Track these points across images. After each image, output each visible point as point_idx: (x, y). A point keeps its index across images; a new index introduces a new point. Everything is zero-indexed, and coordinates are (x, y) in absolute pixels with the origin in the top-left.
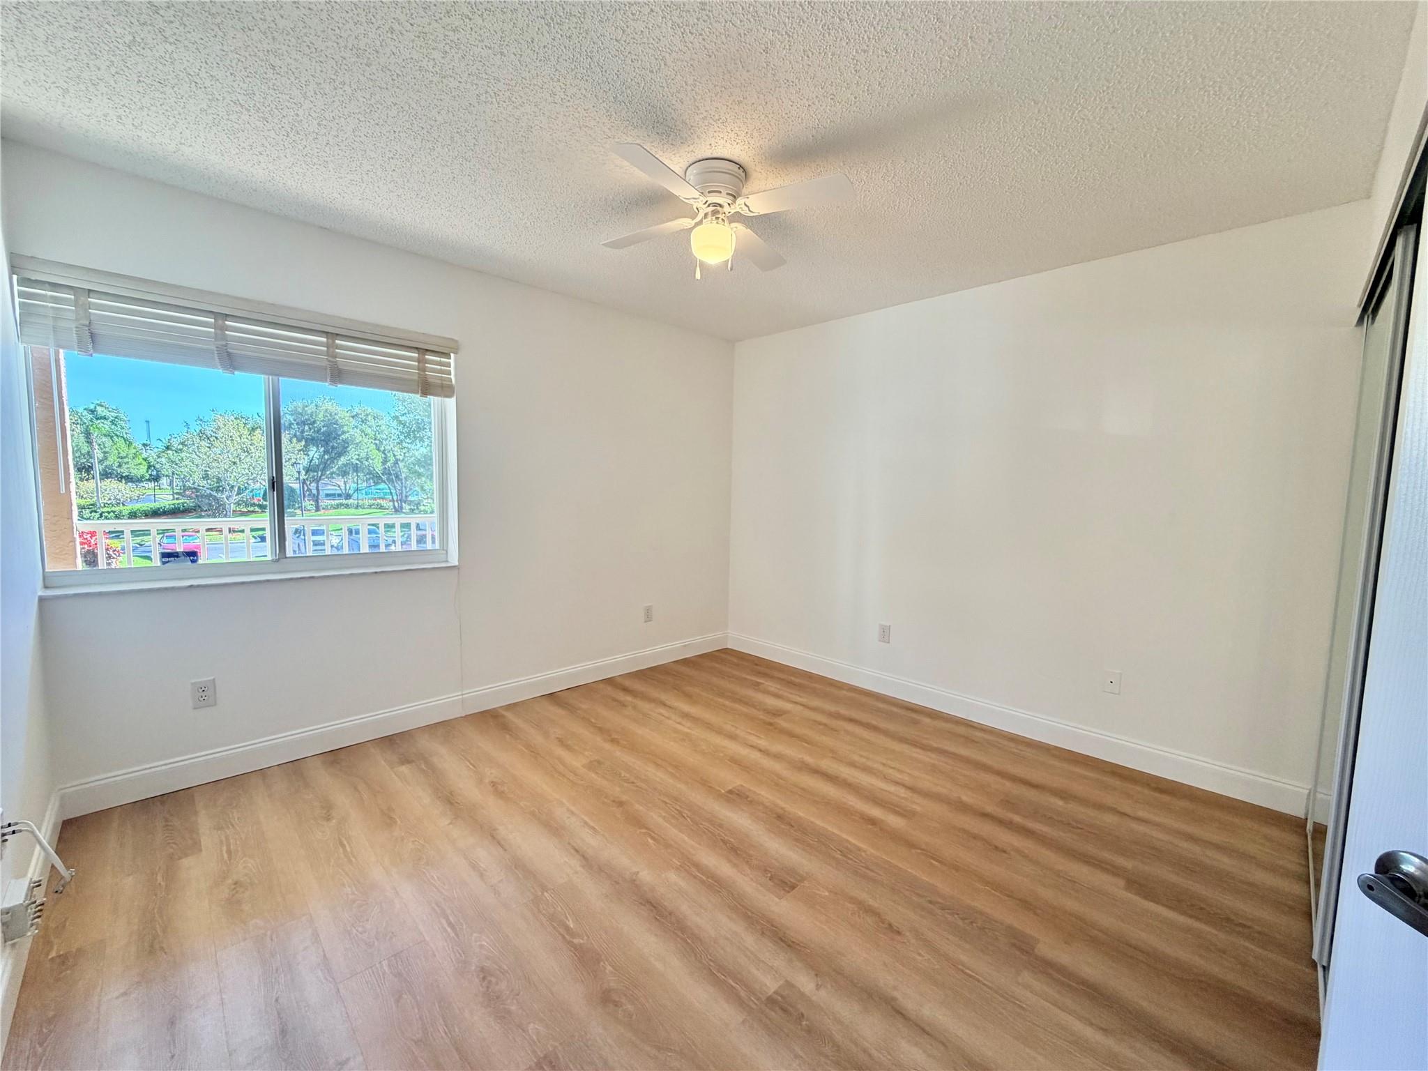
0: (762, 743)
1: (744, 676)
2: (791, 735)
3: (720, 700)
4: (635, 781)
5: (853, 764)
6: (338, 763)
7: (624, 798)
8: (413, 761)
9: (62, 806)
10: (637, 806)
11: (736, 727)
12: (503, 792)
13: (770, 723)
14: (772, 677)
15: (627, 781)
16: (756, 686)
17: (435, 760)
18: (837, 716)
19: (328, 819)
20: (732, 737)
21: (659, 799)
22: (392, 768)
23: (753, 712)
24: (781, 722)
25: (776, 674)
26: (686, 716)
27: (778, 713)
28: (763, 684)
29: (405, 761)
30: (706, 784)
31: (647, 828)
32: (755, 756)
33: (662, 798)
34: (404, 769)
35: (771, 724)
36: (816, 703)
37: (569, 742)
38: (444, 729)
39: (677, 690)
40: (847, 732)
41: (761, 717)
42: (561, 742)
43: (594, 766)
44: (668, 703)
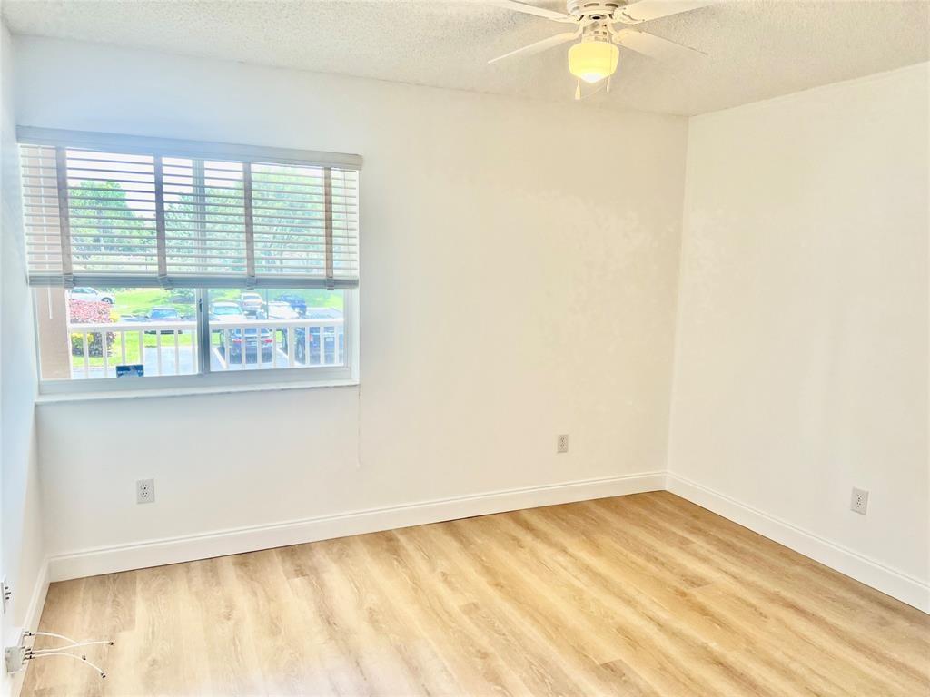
0: (663, 615)
1: (674, 529)
2: (704, 611)
3: (633, 556)
4: (507, 633)
5: (770, 663)
6: (246, 566)
7: (491, 650)
8: (307, 575)
9: (49, 571)
10: (501, 662)
11: (639, 592)
12: (377, 621)
13: (685, 594)
14: (706, 535)
15: (498, 632)
16: (683, 544)
17: (326, 576)
18: (775, 598)
19: (228, 617)
20: (629, 602)
21: (526, 658)
22: (288, 578)
23: (667, 576)
24: (697, 595)
25: (714, 531)
26: (587, 569)
27: (696, 582)
28: (693, 543)
29: (300, 572)
30: (581, 653)
31: (503, 687)
32: (650, 630)
33: (528, 657)
34: (298, 581)
35: (683, 594)
36: (754, 577)
37: (453, 580)
38: (339, 545)
39: (585, 536)
40: (779, 620)
41: (675, 584)
42: (445, 577)
43: (471, 609)
44: (570, 550)
